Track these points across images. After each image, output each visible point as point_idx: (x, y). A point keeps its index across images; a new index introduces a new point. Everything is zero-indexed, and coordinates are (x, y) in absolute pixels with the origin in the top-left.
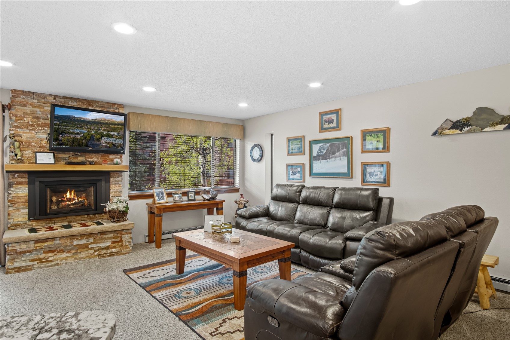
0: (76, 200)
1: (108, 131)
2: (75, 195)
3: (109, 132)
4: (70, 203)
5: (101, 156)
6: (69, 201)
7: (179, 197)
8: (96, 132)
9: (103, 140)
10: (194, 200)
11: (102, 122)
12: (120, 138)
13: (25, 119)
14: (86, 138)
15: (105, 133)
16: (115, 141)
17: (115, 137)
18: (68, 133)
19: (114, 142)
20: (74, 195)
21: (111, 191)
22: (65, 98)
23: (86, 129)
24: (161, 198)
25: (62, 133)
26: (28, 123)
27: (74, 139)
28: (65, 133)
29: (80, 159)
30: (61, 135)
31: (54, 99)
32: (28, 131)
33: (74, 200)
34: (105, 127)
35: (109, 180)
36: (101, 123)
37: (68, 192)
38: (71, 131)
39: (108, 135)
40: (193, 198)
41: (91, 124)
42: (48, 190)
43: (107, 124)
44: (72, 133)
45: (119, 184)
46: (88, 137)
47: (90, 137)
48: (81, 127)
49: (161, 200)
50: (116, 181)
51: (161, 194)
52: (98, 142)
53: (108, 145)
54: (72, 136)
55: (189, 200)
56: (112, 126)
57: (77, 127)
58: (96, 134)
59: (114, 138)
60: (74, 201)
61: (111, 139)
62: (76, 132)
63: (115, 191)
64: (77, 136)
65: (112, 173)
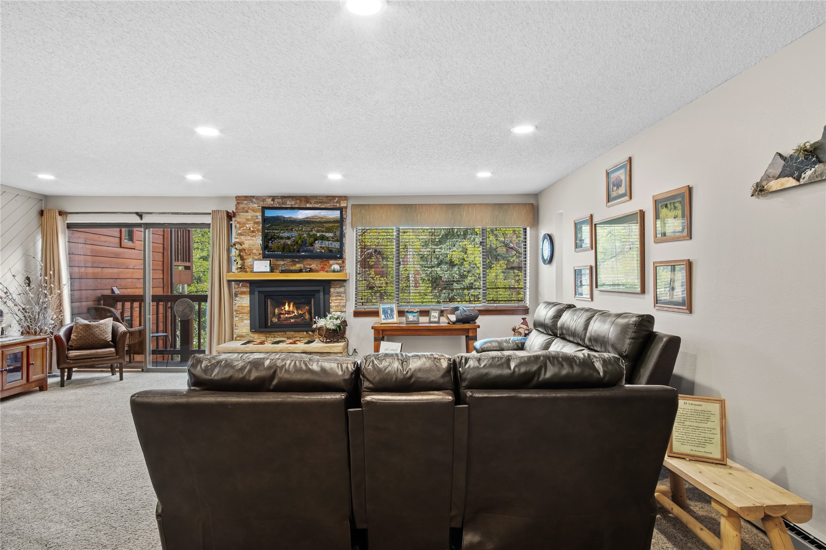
0: (296, 313)
1: (323, 232)
2: (295, 308)
3: (324, 234)
4: (289, 316)
5: (321, 262)
6: (288, 314)
7: (414, 316)
8: (308, 234)
9: (317, 245)
10: (438, 322)
11: (314, 220)
12: (337, 241)
13: (247, 225)
14: (297, 243)
15: (318, 234)
16: (331, 244)
17: (331, 239)
18: (278, 237)
19: (330, 246)
20: (293, 307)
21: (332, 304)
22: (283, 197)
23: (297, 231)
24: (388, 317)
25: (272, 238)
26: (250, 229)
27: (284, 245)
28: (274, 238)
29: (298, 266)
30: (270, 242)
31: (272, 201)
32: (249, 238)
33: (293, 312)
34: (319, 227)
35: (329, 292)
36: (313, 222)
37: (287, 304)
38: (281, 235)
39: (323, 237)
40: (436, 320)
41: (302, 224)
42: (269, 301)
43: (320, 222)
44: (282, 238)
45: (341, 296)
46: (300, 242)
47: (302, 242)
48: (292, 229)
49: (389, 319)
50: (338, 293)
51: (389, 311)
52: (311, 248)
53: (323, 251)
54: (282, 241)
55: (430, 323)
56: (327, 225)
57: (287, 230)
58: (308, 237)
59: (329, 240)
60: (293, 314)
61: (327, 243)
62: (286, 237)
63: (336, 304)
64: (287, 241)
65: (333, 282)
